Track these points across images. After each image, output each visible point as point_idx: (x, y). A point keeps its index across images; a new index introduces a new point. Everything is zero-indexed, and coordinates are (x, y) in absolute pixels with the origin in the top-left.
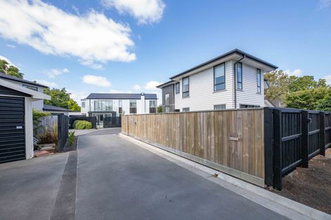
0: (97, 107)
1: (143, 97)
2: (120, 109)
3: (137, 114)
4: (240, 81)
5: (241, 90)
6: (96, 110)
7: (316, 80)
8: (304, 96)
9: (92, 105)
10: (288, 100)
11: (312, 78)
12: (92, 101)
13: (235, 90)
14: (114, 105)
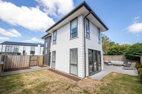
0: (7, 50)
1: (39, 46)
2: (24, 52)
3: (35, 55)
4: (88, 32)
5: (89, 39)
6: (7, 52)
7: (116, 43)
8: (116, 48)
9: (4, 48)
10: (109, 50)
11: (114, 42)
12: (4, 46)
13: (85, 37)
14: (20, 49)
